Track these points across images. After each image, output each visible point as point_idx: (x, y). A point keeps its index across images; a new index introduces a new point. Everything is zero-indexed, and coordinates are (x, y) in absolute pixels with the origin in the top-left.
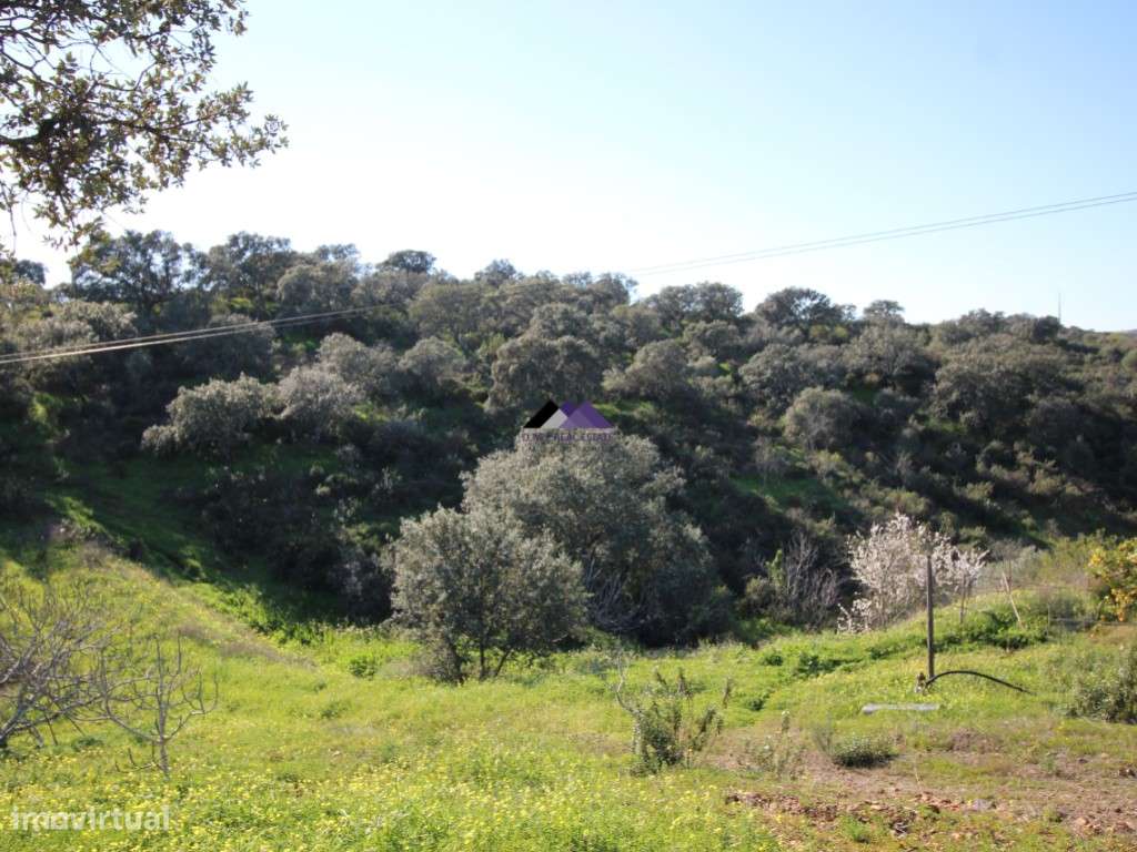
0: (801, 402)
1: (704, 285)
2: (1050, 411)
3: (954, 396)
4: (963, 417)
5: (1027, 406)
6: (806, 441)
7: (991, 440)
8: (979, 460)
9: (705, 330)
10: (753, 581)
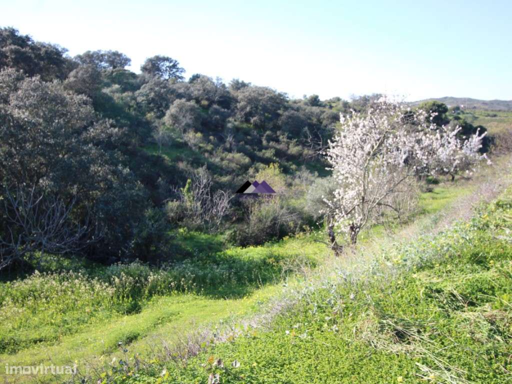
0: (175, 107)
1: (109, 52)
2: (290, 117)
3: (248, 109)
4: (252, 120)
5: (279, 115)
6: (179, 129)
7: (266, 131)
8: (263, 140)
9: (112, 72)
10: (170, 203)
